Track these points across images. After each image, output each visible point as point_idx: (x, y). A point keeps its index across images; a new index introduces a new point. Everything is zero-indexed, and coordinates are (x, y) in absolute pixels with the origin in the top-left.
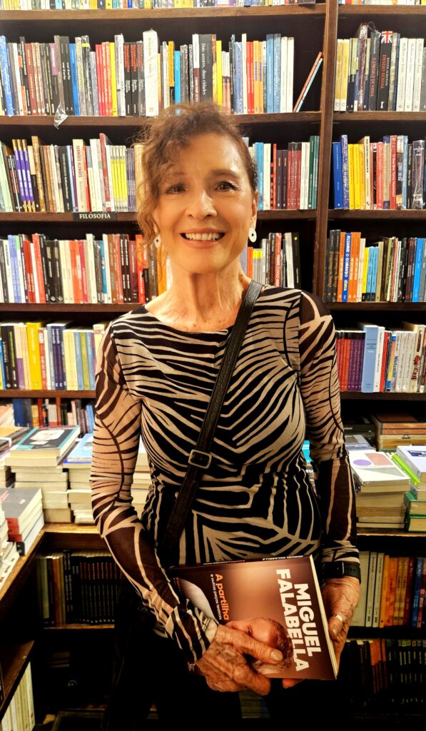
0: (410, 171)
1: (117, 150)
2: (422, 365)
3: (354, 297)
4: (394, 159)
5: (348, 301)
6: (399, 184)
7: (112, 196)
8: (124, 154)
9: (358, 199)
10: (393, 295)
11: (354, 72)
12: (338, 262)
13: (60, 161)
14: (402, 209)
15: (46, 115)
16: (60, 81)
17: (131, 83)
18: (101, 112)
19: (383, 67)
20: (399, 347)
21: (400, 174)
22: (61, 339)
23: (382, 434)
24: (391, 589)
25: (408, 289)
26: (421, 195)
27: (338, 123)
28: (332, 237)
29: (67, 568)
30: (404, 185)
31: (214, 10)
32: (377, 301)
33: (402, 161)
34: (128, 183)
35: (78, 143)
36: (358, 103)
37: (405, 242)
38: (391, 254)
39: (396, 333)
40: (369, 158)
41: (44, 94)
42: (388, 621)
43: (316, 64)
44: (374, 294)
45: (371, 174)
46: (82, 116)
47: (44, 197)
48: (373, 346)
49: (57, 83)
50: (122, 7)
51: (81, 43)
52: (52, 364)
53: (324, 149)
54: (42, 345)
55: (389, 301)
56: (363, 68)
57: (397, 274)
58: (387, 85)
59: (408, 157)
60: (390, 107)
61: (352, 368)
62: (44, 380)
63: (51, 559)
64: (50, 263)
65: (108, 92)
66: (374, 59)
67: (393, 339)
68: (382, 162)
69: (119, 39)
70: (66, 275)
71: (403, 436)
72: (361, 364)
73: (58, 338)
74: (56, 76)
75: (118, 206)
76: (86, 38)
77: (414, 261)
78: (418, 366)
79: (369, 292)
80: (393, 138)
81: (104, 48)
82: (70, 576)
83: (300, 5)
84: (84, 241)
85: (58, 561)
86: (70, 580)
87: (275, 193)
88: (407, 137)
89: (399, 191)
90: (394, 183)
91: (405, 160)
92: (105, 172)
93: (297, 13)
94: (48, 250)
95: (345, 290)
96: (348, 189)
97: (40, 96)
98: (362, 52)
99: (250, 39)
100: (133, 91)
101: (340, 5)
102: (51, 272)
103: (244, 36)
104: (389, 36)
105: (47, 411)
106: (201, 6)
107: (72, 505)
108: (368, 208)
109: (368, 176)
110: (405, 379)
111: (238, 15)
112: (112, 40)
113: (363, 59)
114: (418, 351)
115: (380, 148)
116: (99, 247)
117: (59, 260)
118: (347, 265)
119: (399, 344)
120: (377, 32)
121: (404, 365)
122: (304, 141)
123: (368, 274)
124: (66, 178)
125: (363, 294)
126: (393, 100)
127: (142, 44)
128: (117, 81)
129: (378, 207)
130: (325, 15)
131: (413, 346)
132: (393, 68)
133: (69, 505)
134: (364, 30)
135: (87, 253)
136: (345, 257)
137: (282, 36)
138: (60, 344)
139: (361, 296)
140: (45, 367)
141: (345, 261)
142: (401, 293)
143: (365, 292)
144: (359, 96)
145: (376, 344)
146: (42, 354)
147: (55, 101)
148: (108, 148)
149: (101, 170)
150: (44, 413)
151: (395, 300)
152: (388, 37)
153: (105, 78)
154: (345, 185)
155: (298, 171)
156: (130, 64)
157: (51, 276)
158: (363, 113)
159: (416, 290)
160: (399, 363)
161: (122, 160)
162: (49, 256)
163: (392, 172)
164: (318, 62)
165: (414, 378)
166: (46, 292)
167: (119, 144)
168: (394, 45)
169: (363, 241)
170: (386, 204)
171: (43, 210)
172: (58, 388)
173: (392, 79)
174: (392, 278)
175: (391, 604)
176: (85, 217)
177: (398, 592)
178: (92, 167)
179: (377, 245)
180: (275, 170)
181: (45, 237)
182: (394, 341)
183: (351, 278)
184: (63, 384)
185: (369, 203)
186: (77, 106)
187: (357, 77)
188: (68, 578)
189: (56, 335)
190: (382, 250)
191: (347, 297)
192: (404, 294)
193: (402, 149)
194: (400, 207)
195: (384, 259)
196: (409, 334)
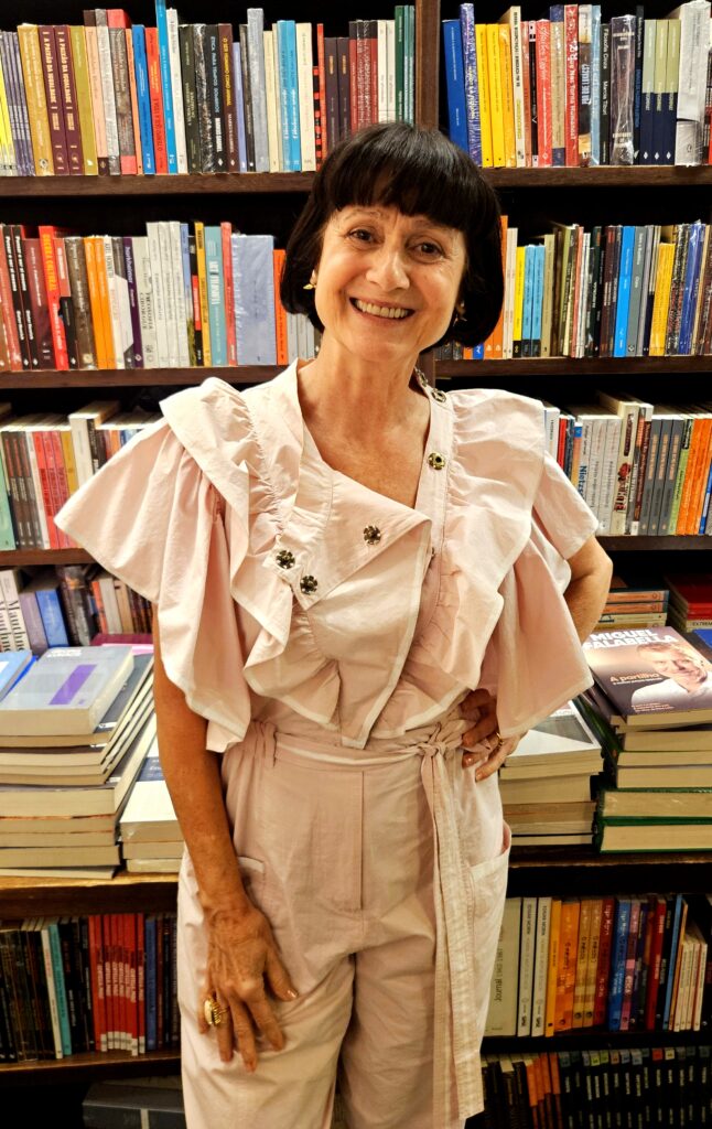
0: (605, 83)
2: (634, 482)
3: (498, 348)
4: (573, 57)
5: (485, 358)
6: (583, 111)
9: (500, 144)
10: (577, 344)
14: (591, 166)
20: (588, 448)
21: (585, 90)
24: (567, 962)
25: (605, 331)
26: (629, 134)
30: (595, 115)
32: (545, 355)
33: (589, 62)
34: (12, 113)
37: (599, 235)
38: (570, 261)
39: (583, 420)
40: (521, 53)
42: (564, 1021)
44: (538, 342)
45: (525, 89)
53: (425, 36)
55: (569, 357)
57: (582, 301)
59: (602, 53)
67: (576, 432)
68: (548, 64)
77: (616, 272)
78: (627, 484)
79: (528, 337)
80: (569, 10)
87: (324, 134)
88: (598, 8)
89: (583, 128)
90: (573, 108)
91: (596, 59)
96: (477, 123)
108: (521, 164)
109: (520, 93)
110: (603, 509)
114: (626, 454)
115: (543, 34)
119: (589, 441)
121: (598, 483)
122: (381, 19)
123: (526, 302)
125: (515, 343)
129: (541, 161)
131: (617, 445)
139: (510, 347)
142: (590, 339)
143: (519, 338)
151: (579, 353)
154: (472, 115)
155: (371, 85)
159: (620, 332)
160: (590, 479)
163: (569, 85)
165: (619, 508)
169: (514, 233)
170: (559, 155)
174: (573, 309)
175: (567, 991)
177: (581, 967)
179: (542, 241)
180: (322, 82)
182: (580, 435)
185: (524, 153)
190: (552, 250)
191: (482, 350)
192: (597, 342)
193: (590, 33)
194: (588, 160)
195: (557, 270)
196: (608, 421)
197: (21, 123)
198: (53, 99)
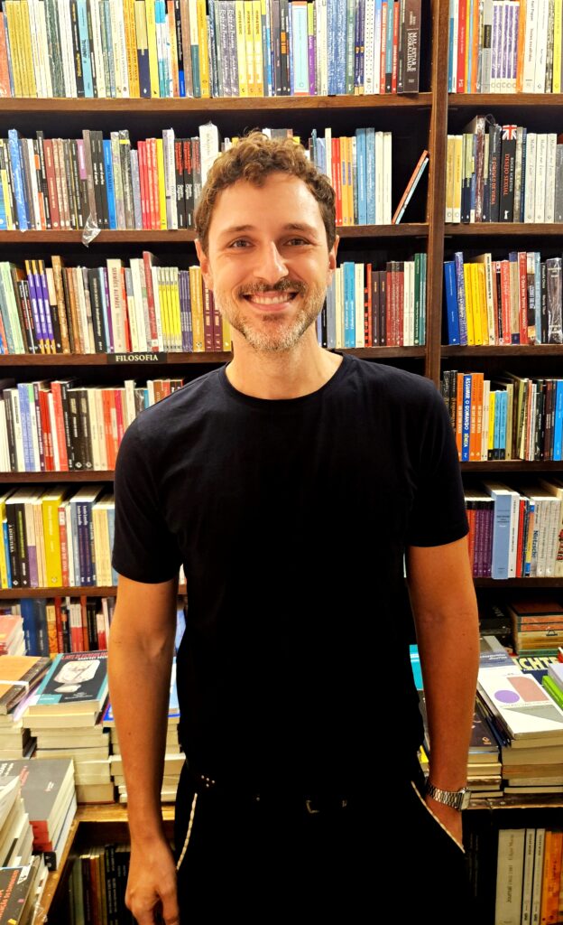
0: (544, 296)
1: (167, 273)
3: (478, 454)
4: (524, 282)
5: (470, 460)
6: (531, 313)
7: (159, 332)
8: (176, 279)
9: (479, 331)
10: (528, 451)
11: (469, 176)
12: (456, 411)
13: (90, 287)
14: (536, 345)
15: (71, 229)
16: (90, 186)
17: (184, 189)
18: (145, 224)
19: (507, 169)
20: (539, 519)
21: (531, 300)
22: (90, 519)
23: (519, 631)
24: (555, 875)
25: (548, 443)
26: (559, 325)
27: (450, 237)
28: (447, 380)
29: (111, 869)
30: (538, 314)
31: (290, 101)
32: (508, 459)
33: (533, 284)
34: (182, 316)
35: (114, 264)
36: (476, 213)
37: (541, 385)
38: (524, 401)
39: (534, 500)
40: (491, 280)
41: (69, 202)
42: (552, 917)
43: (420, 164)
44: (503, 451)
45: (494, 300)
46: (120, 229)
47: (69, 334)
48: (506, 519)
49: (87, 189)
50: (172, 95)
51: (119, 140)
52: (77, 552)
53: (433, 271)
54: (62, 529)
55: (524, 460)
56: (480, 170)
57: (532, 426)
58: (511, 190)
59: (542, 279)
60: (516, 217)
61: (479, 546)
62: (66, 573)
63: (88, 860)
64: (75, 418)
65: (154, 200)
66: (495, 159)
67: (531, 509)
68: (508, 285)
69: (168, 136)
70: (96, 436)
71: (547, 632)
72: (490, 541)
73: (85, 518)
74: (86, 181)
75: (169, 344)
76: (124, 133)
77: (553, 408)
79: (497, 447)
80: (521, 255)
81: (148, 146)
82: (114, 880)
83: (399, 95)
84: (122, 389)
85: (97, 861)
86: (114, 885)
87: (370, 327)
88: (538, 254)
89: (531, 322)
90: (524, 311)
91: (538, 283)
92: (151, 303)
93: (395, 104)
94: (73, 402)
95: (466, 446)
96: (465, 319)
97: (63, 204)
98: (479, 150)
99: (335, 135)
100: (187, 198)
101: (450, 94)
102: (76, 430)
103: (328, 132)
104: (513, 131)
105: (67, 612)
106: (273, 95)
107: (116, 779)
108: (492, 343)
109: (491, 303)
110: (549, 559)
111: (320, 107)
112: (160, 136)
113: (480, 160)
115: (505, 269)
116: (142, 398)
117: (88, 415)
118: (467, 414)
119: (539, 515)
120: (497, 126)
121: (546, 541)
122: (407, 261)
123: (495, 425)
124: (97, 310)
125: (489, 451)
126: (520, 209)
127: (199, 141)
128: (167, 187)
129: (506, 341)
130: (431, 106)
131: (557, 518)
132: (518, 169)
133: (112, 779)
134: (480, 124)
135: (125, 405)
136: (464, 405)
137: (376, 130)
138: (88, 526)
139: (486, 453)
140: (67, 556)
141: (464, 409)
142: (538, 449)
143: (491, 448)
144: (477, 204)
145: (509, 517)
146: (63, 539)
147: (84, 211)
148: (154, 269)
149: (146, 299)
150: (64, 617)
151: (531, 458)
152: (511, 132)
153: (151, 182)
154: (462, 316)
155: (400, 298)
156: (183, 166)
157: (76, 436)
158: (481, 226)
159: (557, 445)
160: (540, 538)
161: (173, 286)
162: (74, 410)
163: (522, 297)
164: (423, 162)
165: (560, 558)
166: (69, 457)
167: (170, 266)
168: (520, 142)
169: (487, 384)
170: (516, 338)
171: (67, 351)
172: (85, 584)
173: (518, 183)
174: (526, 430)
175: (555, 895)
176: (123, 359)
178: (133, 295)
179: (505, 388)
180: (370, 297)
181: (68, 386)
182: (533, 511)
183: (473, 432)
184: (91, 579)
185: (494, 336)
186: (113, 218)
187: (473, 181)
188: (111, 883)
189: (82, 513)
190: (511, 394)
191: (468, 455)
192: (542, 451)
193: (534, 269)
194: (534, 341)
195: (515, 406)
196: (551, 502)
197: (187, 322)
198: (207, 308)
